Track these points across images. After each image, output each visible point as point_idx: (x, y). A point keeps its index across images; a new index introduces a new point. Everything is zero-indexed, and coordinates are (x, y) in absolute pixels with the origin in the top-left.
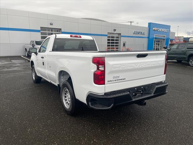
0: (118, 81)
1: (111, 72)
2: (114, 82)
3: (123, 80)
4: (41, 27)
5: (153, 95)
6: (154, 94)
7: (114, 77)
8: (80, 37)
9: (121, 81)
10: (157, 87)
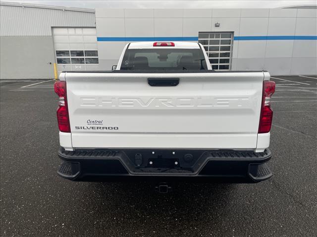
0: (99, 130)
1: (80, 111)
2: (91, 130)
3: (113, 131)
4: (199, 32)
5: (197, 175)
6: (199, 174)
7: (89, 122)
8: (173, 45)
9: (108, 130)
10: (211, 158)
